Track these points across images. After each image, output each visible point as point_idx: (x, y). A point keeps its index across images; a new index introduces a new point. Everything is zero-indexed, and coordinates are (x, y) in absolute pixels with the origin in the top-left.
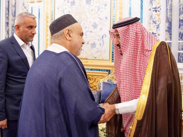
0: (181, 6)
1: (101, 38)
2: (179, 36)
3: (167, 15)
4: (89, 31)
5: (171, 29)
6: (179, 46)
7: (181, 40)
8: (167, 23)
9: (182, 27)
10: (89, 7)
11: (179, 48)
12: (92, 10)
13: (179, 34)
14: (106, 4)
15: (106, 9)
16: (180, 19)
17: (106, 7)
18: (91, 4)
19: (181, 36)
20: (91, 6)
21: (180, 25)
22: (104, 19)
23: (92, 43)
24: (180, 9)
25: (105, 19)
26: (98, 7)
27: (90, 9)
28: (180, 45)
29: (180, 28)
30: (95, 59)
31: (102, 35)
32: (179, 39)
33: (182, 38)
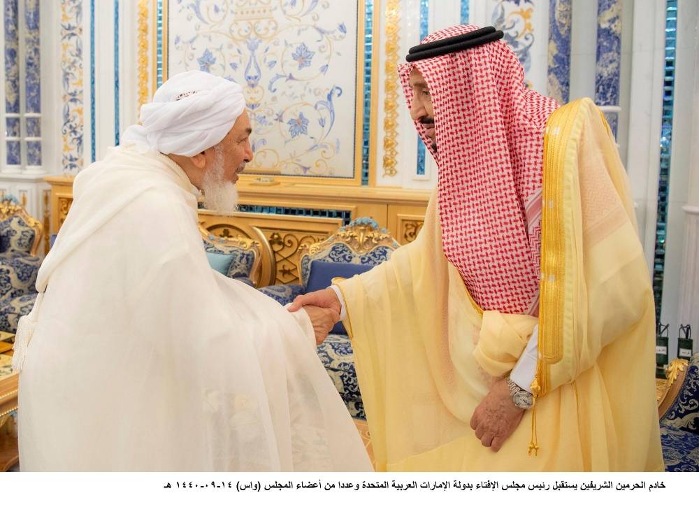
1: (326, 99)
2: (597, 90)
3: (554, 13)
4: (286, 76)
5: (568, 64)
7: (603, 103)
8: (552, 42)
9: (605, 56)
13: (597, 82)
16: (599, 26)
19: (601, 87)
21: (601, 50)
22: (333, 32)
23: (294, 117)
25: (339, 33)
29: (601, 58)
30: (305, 172)
31: (328, 89)
32: (598, 100)
33: (609, 95)
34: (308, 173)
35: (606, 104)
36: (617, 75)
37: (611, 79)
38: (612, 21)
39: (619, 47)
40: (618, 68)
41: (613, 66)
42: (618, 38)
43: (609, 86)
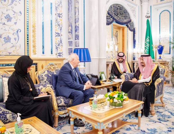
1: (16, 32)
15: (19, 3)
23: (6, 37)
30: (9, 54)
31: (17, 29)
34: (10, 54)
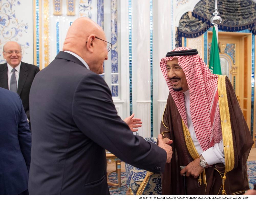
0: (113, 35)
2: (112, 68)
6: (112, 79)
7: (114, 72)
9: (114, 58)
10: (2, 27)
11: (112, 81)
12: (7, 33)
13: (112, 66)
14: (26, 26)
15: (26, 32)
17: (26, 30)
18: (6, 25)
19: (113, 67)
20: (6, 27)
21: (113, 56)
22: (24, 45)
24: (112, 39)
25: (26, 46)
26: (16, 29)
27: (4, 31)
28: (113, 77)
29: (113, 59)
32: (112, 71)
33: (115, 70)
35: (115, 72)
36: (117, 64)
37: (116, 65)
38: (115, 48)
39: (117, 56)
40: (117, 62)
41: (116, 61)
42: (117, 53)
43: (115, 67)
